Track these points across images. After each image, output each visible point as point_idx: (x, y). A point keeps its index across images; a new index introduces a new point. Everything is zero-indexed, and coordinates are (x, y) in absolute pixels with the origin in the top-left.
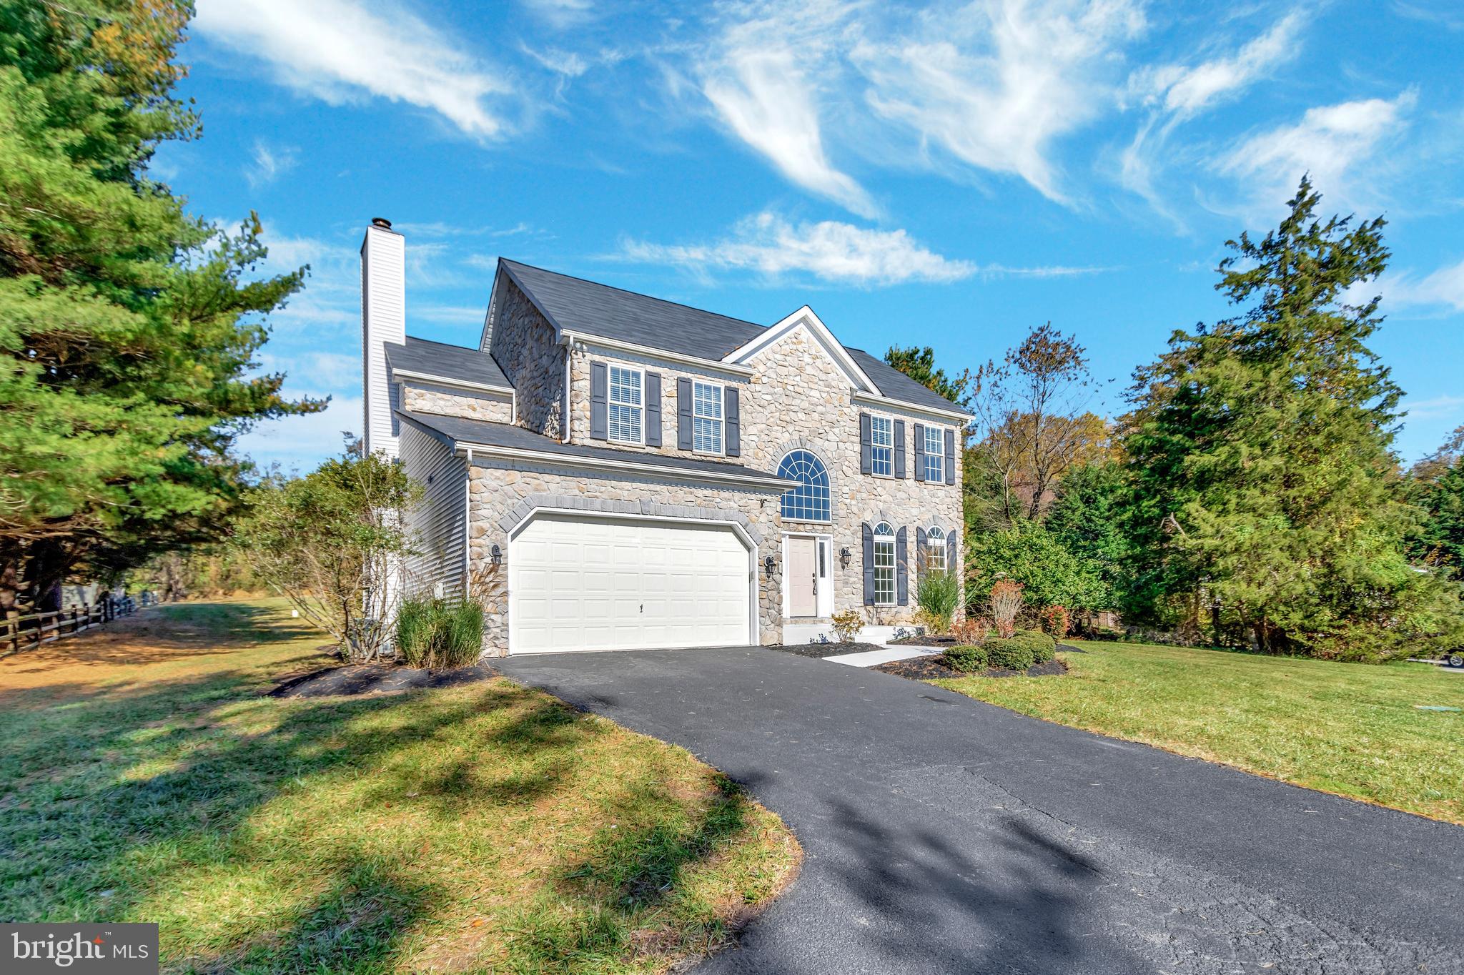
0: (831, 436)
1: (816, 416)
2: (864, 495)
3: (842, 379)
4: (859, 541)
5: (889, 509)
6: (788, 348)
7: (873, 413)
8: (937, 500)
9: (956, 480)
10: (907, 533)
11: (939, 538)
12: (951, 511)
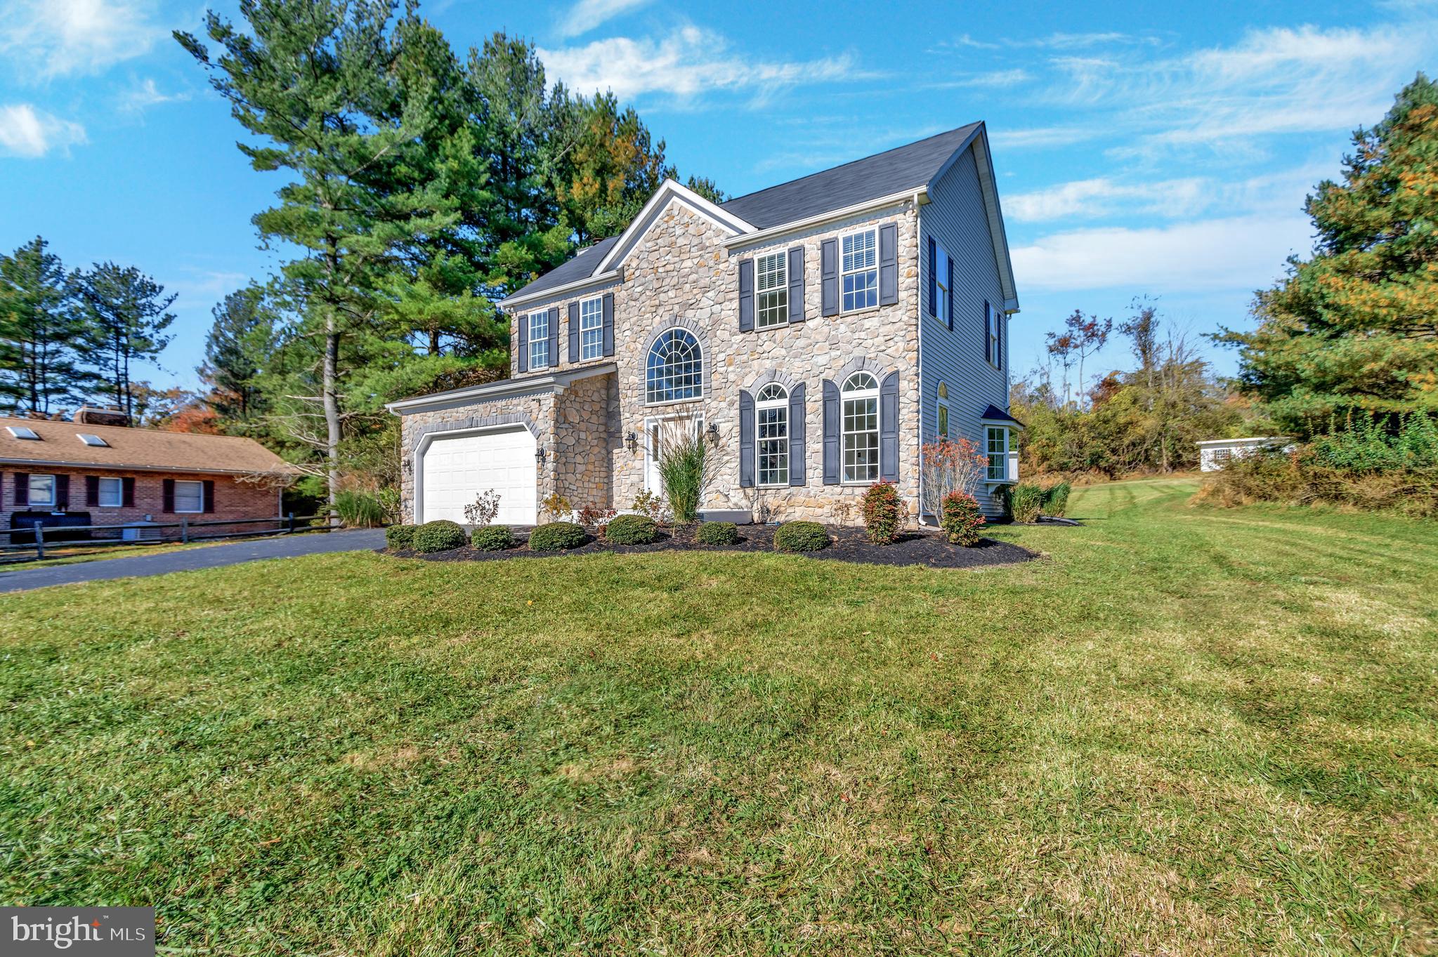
0: (705, 302)
1: (687, 288)
2: (745, 357)
3: (718, 233)
4: (735, 412)
5: (780, 365)
6: (658, 230)
7: (756, 255)
8: (863, 335)
9: (902, 295)
10: (809, 390)
11: (867, 387)
12: (891, 343)
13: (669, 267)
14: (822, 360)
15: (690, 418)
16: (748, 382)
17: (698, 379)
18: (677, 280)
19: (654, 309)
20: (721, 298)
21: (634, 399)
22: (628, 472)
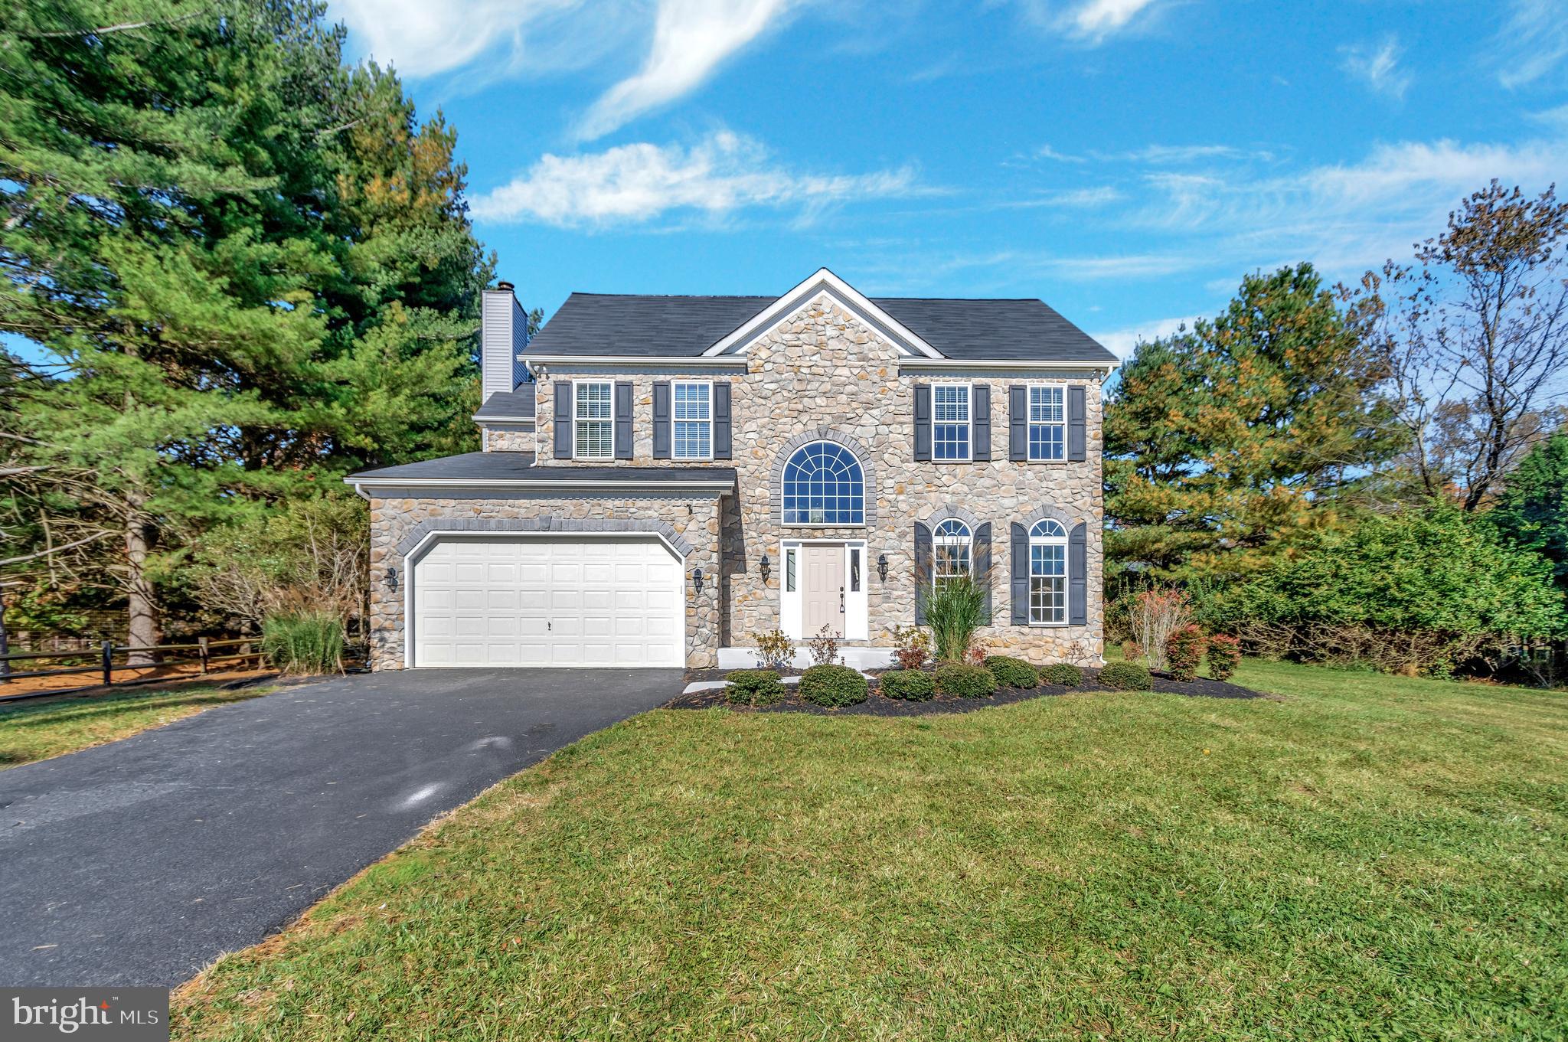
0: (866, 419)
1: (843, 398)
2: (920, 488)
3: (885, 348)
4: (908, 544)
5: (962, 501)
6: (802, 324)
7: (935, 383)
8: (1051, 485)
9: (1089, 454)
10: (994, 530)
11: (1055, 535)
12: (1078, 497)
13: (815, 370)
14: (1008, 502)
15: (842, 545)
16: (924, 515)
17: (858, 503)
18: (828, 386)
19: (795, 414)
20: (888, 418)
21: (763, 516)
22: (751, 603)
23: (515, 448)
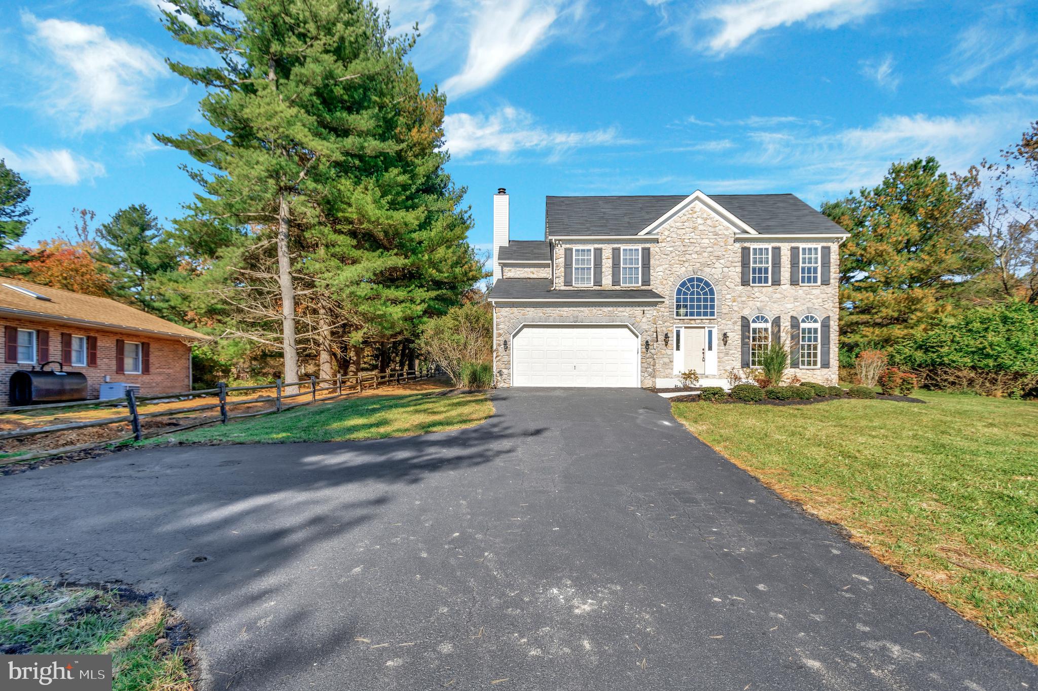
0: (717, 265)
1: (706, 254)
2: (744, 299)
3: (727, 229)
4: (738, 327)
5: (765, 306)
6: (685, 218)
7: (752, 246)
8: (812, 297)
9: (832, 281)
10: (782, 320)
11: (814, 322)
12: (826, 303)
13: (692, 240)
14: (789, 306)
15: (704, 327)
16: (746, 312)
17: (712, 307)
18: (698, 249)
19: (682, 263)
20: (728, 264)
21: (666, 314)
22: (661, 356)
23: (517, 276)
